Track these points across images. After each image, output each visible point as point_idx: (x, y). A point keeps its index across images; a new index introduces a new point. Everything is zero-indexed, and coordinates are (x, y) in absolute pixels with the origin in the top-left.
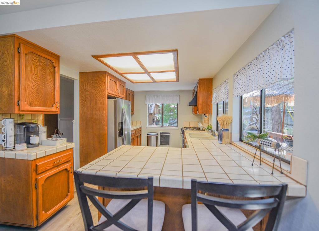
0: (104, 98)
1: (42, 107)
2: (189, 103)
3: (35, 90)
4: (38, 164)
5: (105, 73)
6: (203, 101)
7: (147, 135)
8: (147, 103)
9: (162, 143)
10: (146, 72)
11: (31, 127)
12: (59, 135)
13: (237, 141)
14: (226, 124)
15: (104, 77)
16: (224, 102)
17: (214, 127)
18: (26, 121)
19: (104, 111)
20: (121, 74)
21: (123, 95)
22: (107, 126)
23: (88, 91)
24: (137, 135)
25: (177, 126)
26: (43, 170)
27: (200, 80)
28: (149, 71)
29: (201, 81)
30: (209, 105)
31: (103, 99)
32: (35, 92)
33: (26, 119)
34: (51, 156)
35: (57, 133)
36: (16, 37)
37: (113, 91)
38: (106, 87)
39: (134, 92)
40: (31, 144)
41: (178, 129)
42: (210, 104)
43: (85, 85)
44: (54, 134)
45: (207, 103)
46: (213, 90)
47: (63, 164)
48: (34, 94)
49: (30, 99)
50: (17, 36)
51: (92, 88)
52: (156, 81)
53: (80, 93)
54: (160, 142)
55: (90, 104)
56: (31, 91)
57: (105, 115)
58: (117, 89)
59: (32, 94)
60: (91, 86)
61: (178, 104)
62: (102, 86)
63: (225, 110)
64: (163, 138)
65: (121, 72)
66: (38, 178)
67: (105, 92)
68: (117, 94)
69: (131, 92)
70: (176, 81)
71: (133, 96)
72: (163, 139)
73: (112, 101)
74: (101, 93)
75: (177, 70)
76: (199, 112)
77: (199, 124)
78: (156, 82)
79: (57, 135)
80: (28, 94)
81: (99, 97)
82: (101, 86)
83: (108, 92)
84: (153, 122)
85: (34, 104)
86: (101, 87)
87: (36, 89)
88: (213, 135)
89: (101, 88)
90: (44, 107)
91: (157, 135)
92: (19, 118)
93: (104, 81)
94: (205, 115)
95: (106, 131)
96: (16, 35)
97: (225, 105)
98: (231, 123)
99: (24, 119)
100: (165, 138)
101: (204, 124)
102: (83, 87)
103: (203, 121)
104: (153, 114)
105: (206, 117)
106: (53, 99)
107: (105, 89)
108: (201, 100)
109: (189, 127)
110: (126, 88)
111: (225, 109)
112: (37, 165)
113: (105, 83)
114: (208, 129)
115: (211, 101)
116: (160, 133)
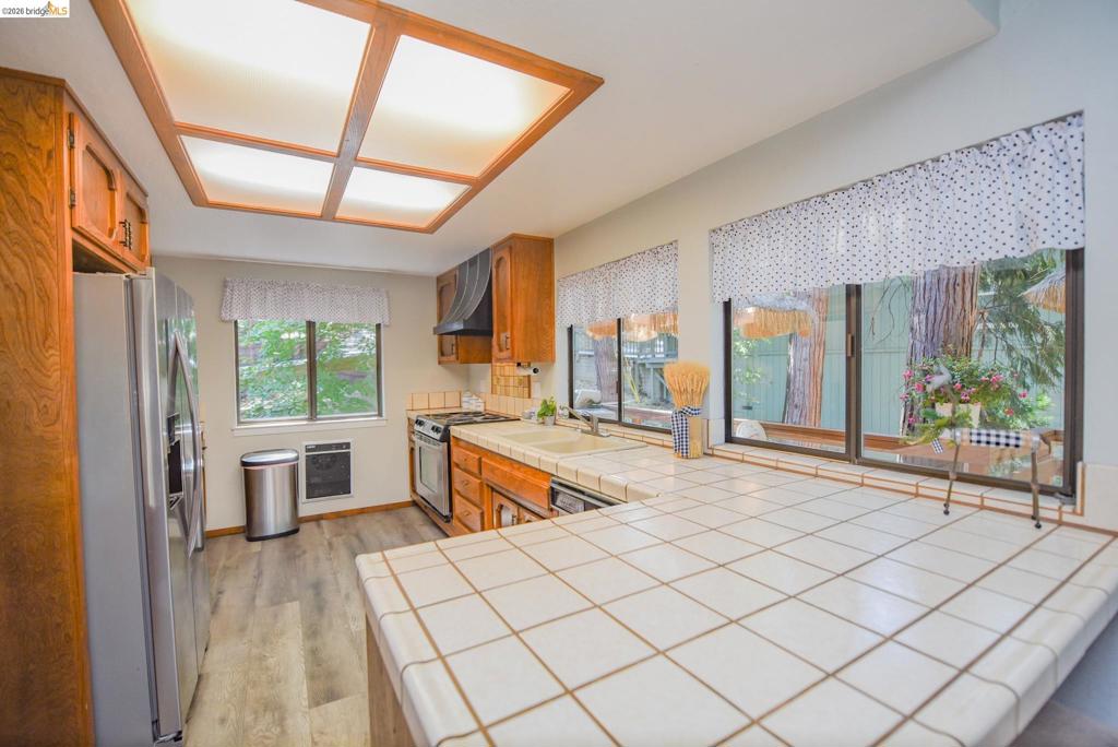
6: (526, 317)
7: (245, 464)
9: (318, 491)
10: (348, 153)
21: (142, 258)
25: (379, 412)
27: (516, 237)
29: (519, 242)
30: (544, 332)
37: (96, 224)
38: (67, 186)
41: (384, 423)
45: (539, 323)
46: (558, 280)
54: (309, 485)
58: (118, 219)
61: (378, 326)
64: (320, 468)
68: (117, 250)
72: (319, 472)
76: (513, 356)
78: (334, 219)
83: (76, 223)
88: (595, 431)
100: (328, 467)
114: (542, 415)
115: (551, 315)
116: (308, 450)
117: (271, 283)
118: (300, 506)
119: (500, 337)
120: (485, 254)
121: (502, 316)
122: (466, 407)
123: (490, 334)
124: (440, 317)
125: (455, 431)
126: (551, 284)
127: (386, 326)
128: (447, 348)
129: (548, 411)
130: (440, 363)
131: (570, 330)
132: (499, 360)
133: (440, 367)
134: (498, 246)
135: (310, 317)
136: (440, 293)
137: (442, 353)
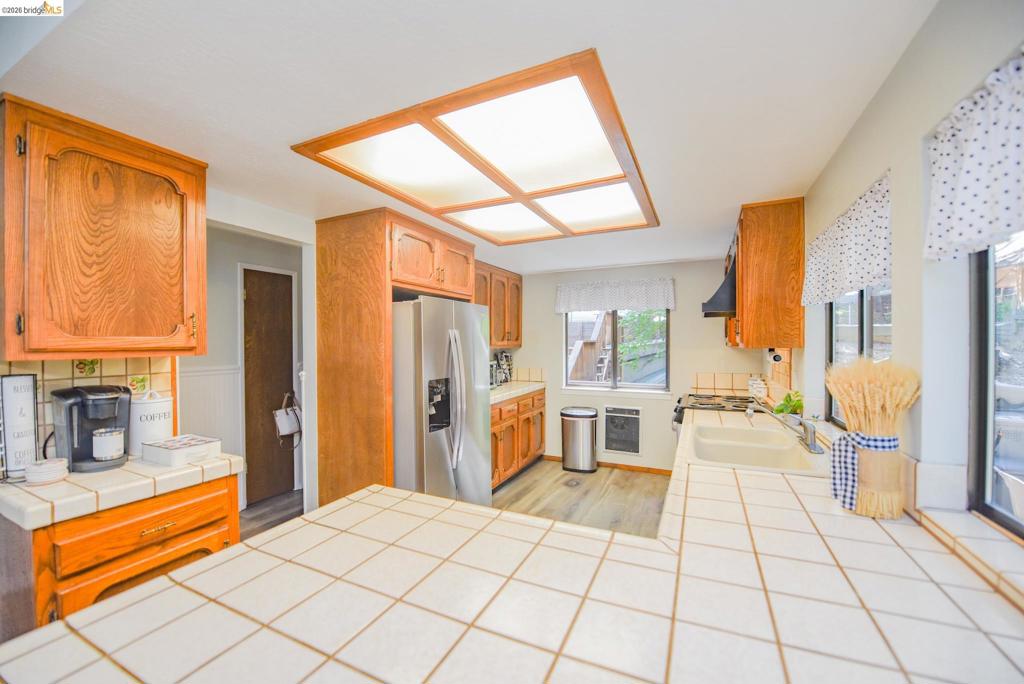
0: (381, 297)
1: (128, 335)
2: (704, 304)
3: (95, 278)
4: (60, 544)
5: (381, 212)
6: (761, 295)
7: (562, 414)
8: (563, 311)
9: (614, 445)
10: (515, 195)
11: (90, 402)
12: (294, 411)
13: (960, 512)
14: (878, 409)
15: (380, 229)
16: (862, 292)
17: (814, 406)
18: (104, 379)
19: (380, 342)
20: (439, 213)
21: (465, 284)
22: (392, 390)
23: (337, 278)
24: (526, 416)
25: (667, 387)
26: (84, 564)
27: (745, 209)
28: (527, 189)
29: (750, 213)
30: (788, 311)
31: (379, 300)
32: (96, 287)
33: (104, 374)
34: (182, 494)
35: (288, 406)
36: (9, 101)
37: (417, 274)
38: (388, 260)
39: (520, 278)
40: (94, 460)
41: (669, 397)
42: (792, 306)
43: (329, 259)
44: (280, 408)
45: (779, 302)
46: (807, 247)
47: (191, 534)
48: (90, 294)
49: (76, 311)
50: (13, 99)
51: (348, 267)
52: (576, 230)
53: (318, 287)
54: (607, 439)
55: (344, 320)
56: (78, 283)
57: (383, 357)
58: (436, 267)
59: (85, 293)
60: (346, 262)
61: (668, 311)
62: (374, 260)
63: (871, 329)
64: (616, 427)
65: (434, 206)
66: (62, 593)
67: (383, 277)
68: (434, 285)
69: (508, 278)
70: (648, 226)
71: (518, 289)
72: (615, 430)
73: (407, 307)
74: (372, 284)
75: (634, 172)
76: (742, 341)
77: (750, 382)
78: (574, 234)
79: (289, 410)
80: (63, 292)
81: (367, 295)
82: (371, 257)
83: (395, 277)
84: (599, 369)
85: (91, 325)
86: (371, 261)
87: (99, 274)
88: (808, 441)
89: (373, 266)
90: (137, 334)
91: (596, 416)
92: (77, 371)
93: (381, 242)
94: (771, 350)
95: (390, 411)
96: (9, 95)
97: (870, 308)
98: (913, 408)
99: (97, 373)
100: (622, 427)
101: (771, 383)
102: (326, 268)
103: (769, 375)
104: (597, 345)
105: (776, 358)
106: (176, 306)
107: (384, 268)
108: (749, 292)
109: (711, 393)
110: (477, 262)
111: (871, 322)
112: (54, 547)
113: (383, 246)
115: (799, 292)
116: (607, 411)
118: (598, 453)
126: (800, 253)
127: (672, 311)
130: (728, 345)
131: (830, 307)
133: (728, 349)
135: (614, 307)
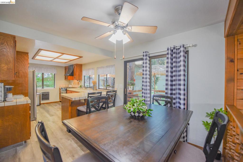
0: (26, 69)
5: (27, 53)
6: (78, 74)
9: (44, 99)
15: (26, 56)
19: (26, 78)
42: (81, 76)
57: (27, 81)
61: (54, 74)
62: (24, 62)
64: (44, 96)
67: (27, 66)
74: (23, 66)
93: (27, 59)
114: (80, 87)
115: (82, 74)
116: (42, 93)
117: (37, 67)
118: (41, 102)
119: (75, 76)
120: (73, 65)
121: (75, 74)
122: (69, 87)
123: (73, 76)
124: (65, 73)
125: (68, 89)
126: (82, 70)
127: (56, 74)
128: (66, 78)
129: (81, 87)
130: (65, 80)
131: (84, 76)
132: (75, 80)
133: (65, 81)
134: (75, 65)
135: (43, 72)
136: (65, 69)
137: (65, 78)
